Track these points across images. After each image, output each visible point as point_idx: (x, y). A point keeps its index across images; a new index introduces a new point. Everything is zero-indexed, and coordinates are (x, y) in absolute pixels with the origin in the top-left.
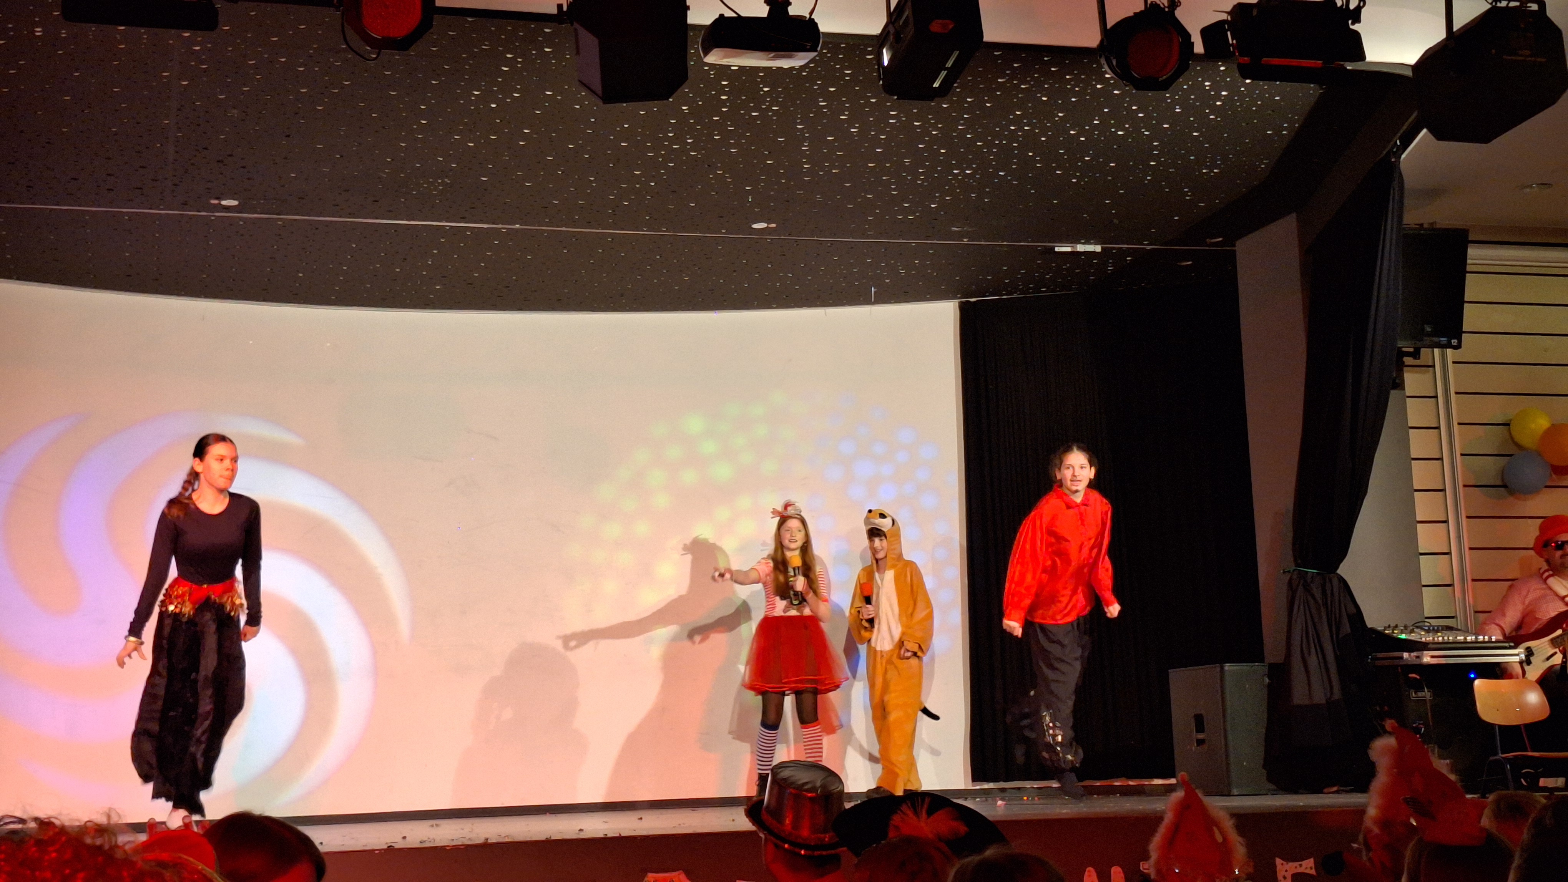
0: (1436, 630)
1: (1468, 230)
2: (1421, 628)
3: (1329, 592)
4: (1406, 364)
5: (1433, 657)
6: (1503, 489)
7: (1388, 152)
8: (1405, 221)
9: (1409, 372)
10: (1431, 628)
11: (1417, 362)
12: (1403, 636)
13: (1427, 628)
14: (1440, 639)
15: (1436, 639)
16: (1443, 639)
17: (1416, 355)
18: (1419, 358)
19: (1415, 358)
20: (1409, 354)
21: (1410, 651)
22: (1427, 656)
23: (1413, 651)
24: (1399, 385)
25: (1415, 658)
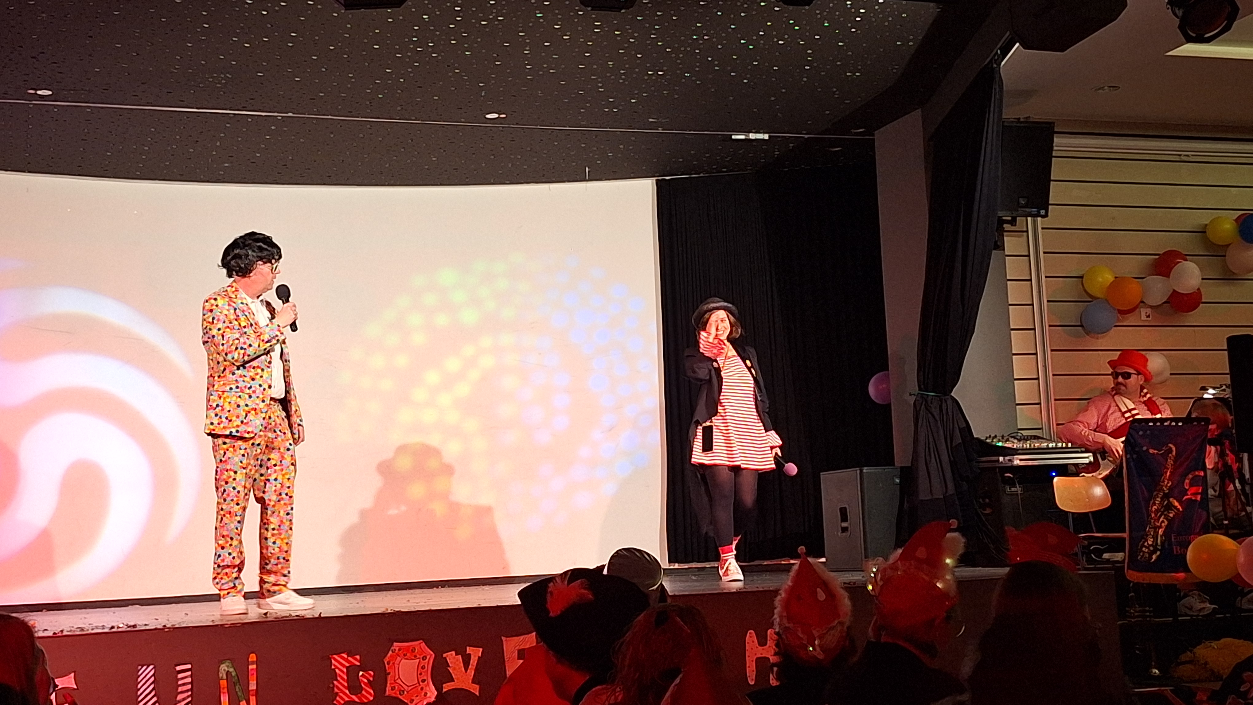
0: (1026, 439)
1: (1054, 123)
2: (1014, 438)
3: (944, 411)
4: (1006, 229)
5: (1021, 460)
6: (1080, 328)
7: (991, 60)
8: (1004, 117)
9: (1007, 236)
10: (1023, 438)
11: (1013, 228)
12: (1000, 444)
13: (1019, 438)
14: (1028, 446)
15: (1025, 446)
16: (1030, 445)
17: (1013, 222)
18: (1015, 225)
19: (1012, 225)
20: (1008, 222)
21: (1004, 456)
22: (1017, 459)
23: (1007, 456)
24: (1000, 246)
25: (1007, 462)
